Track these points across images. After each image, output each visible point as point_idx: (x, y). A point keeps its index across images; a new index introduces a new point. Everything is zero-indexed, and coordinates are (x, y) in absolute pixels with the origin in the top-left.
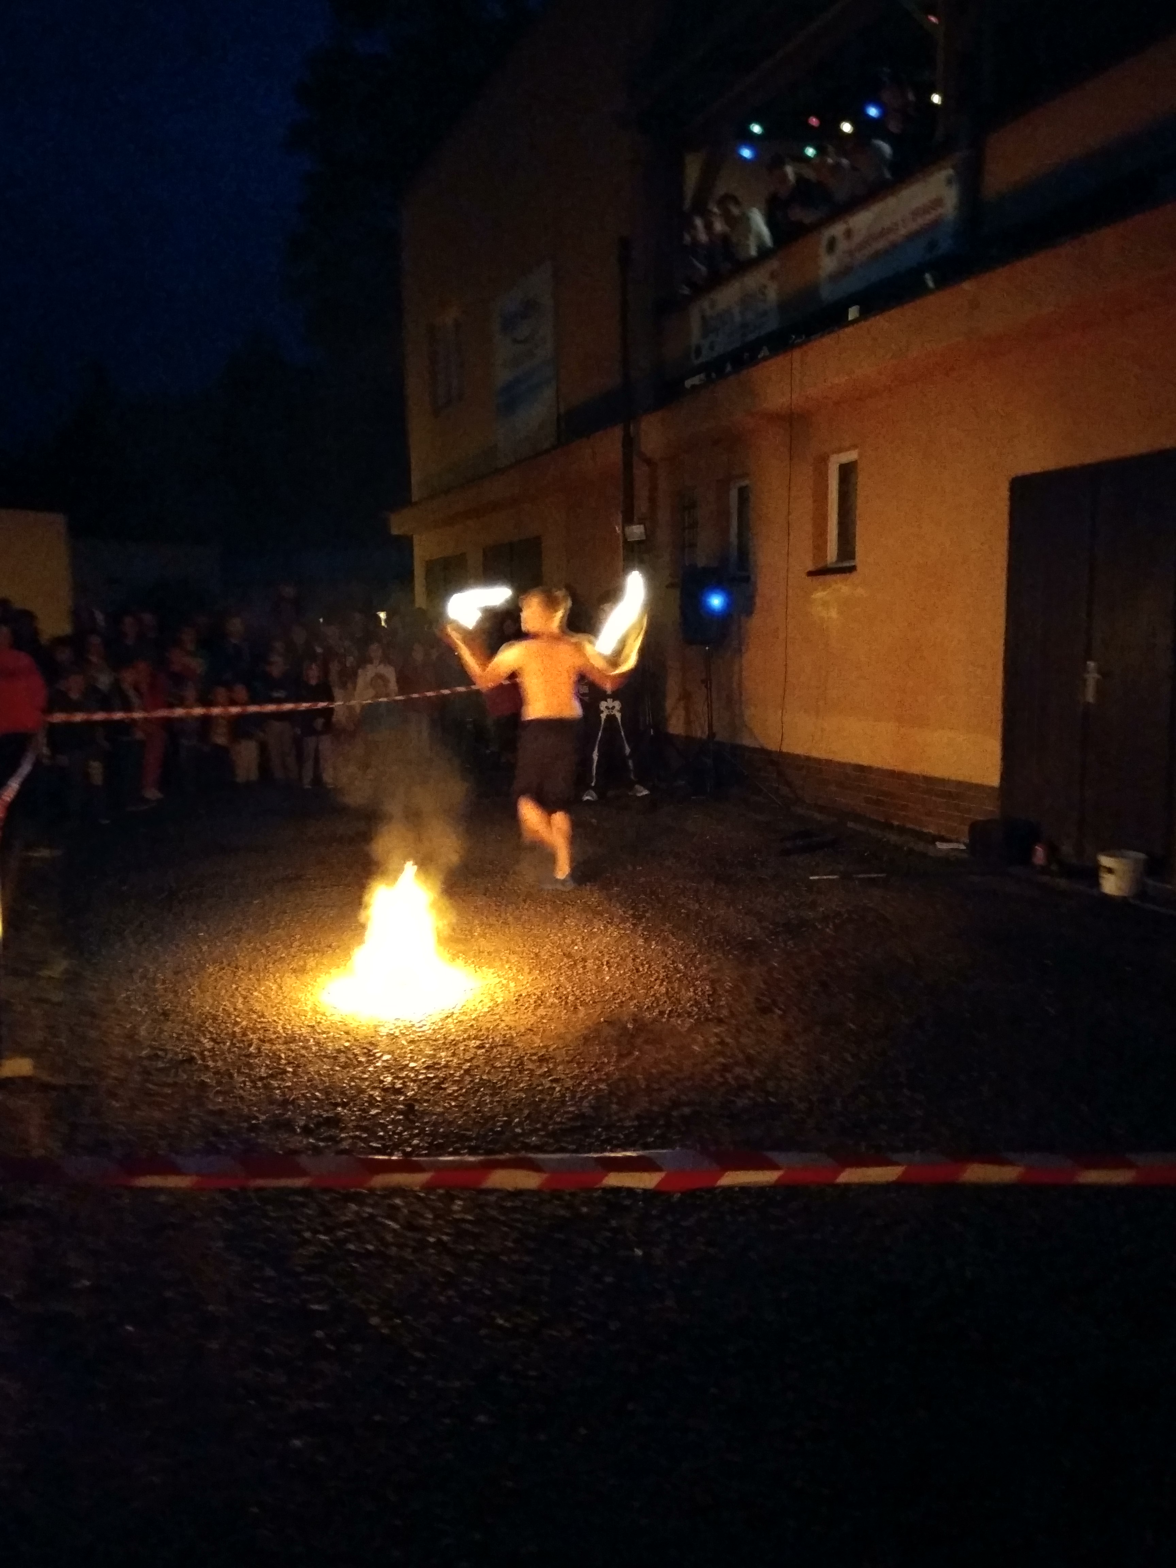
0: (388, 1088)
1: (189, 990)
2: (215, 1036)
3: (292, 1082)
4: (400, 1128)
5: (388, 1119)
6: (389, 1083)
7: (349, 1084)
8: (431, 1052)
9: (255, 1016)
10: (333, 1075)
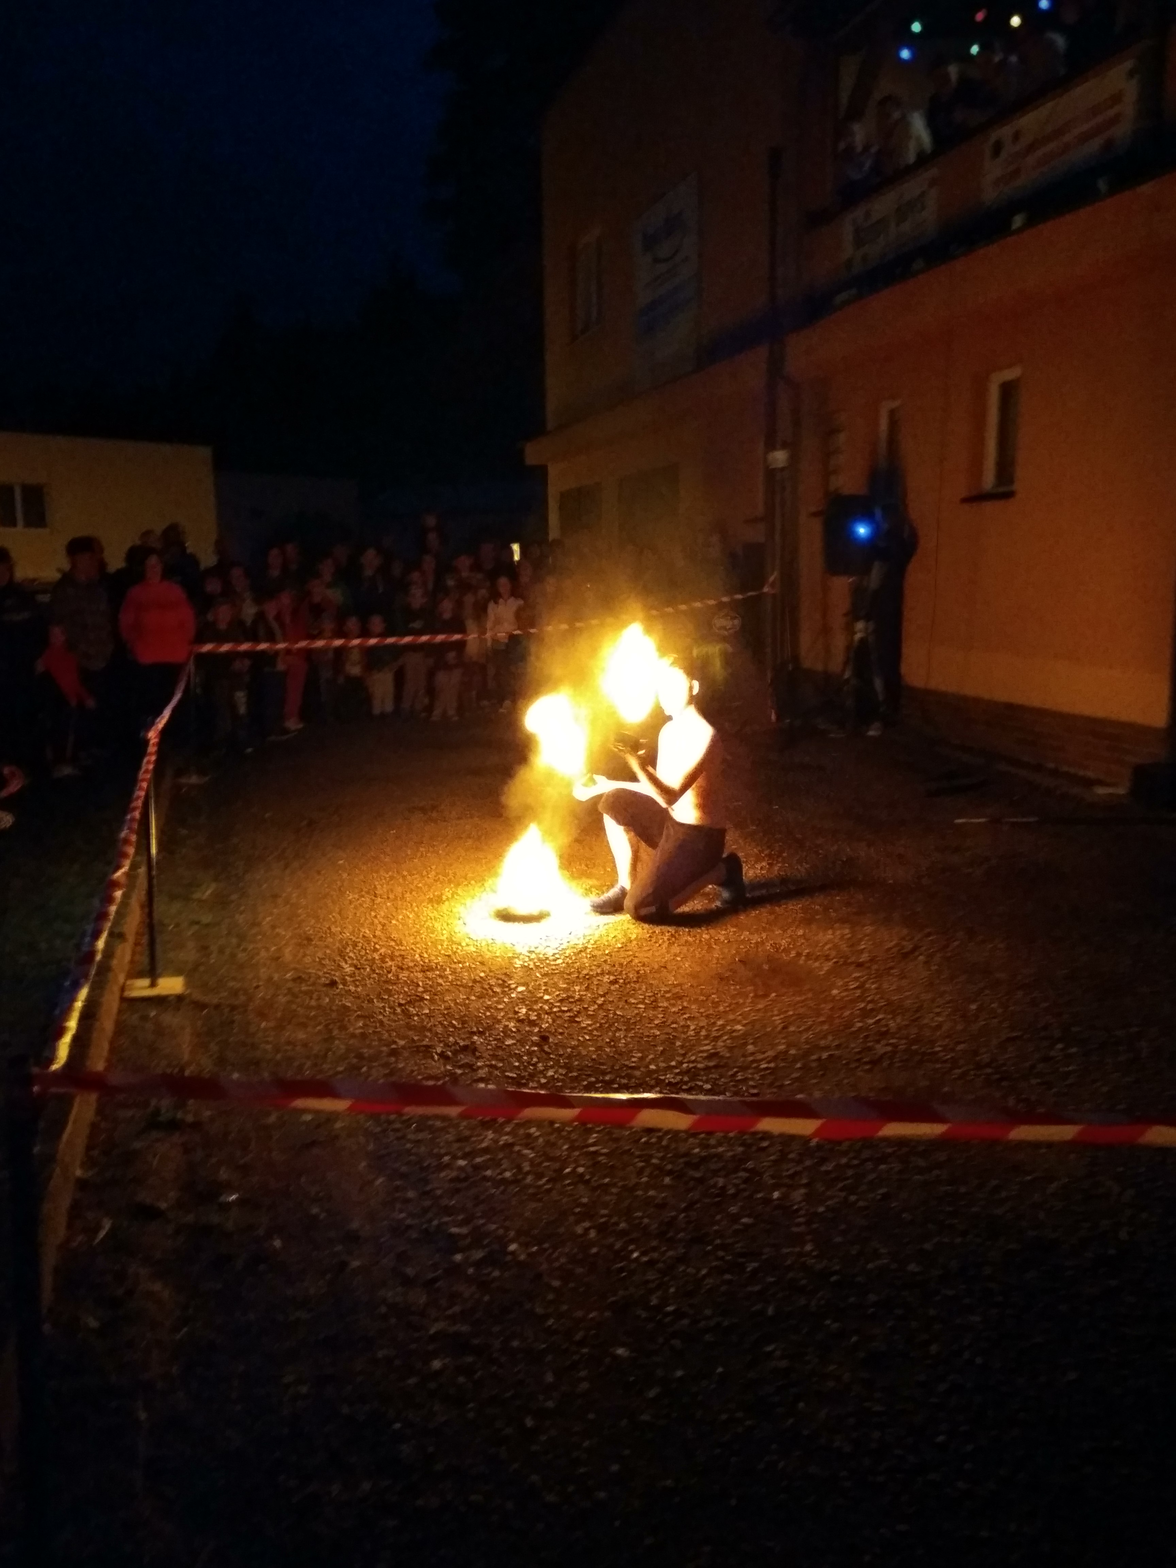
0: (523, 1019)
1: (331, 916)
2: (355, 962)
3: (430, 1009)
4: (535, 1060)
5: (523, 1050)
6: (524, 1015)
7: (485, 1014)
8: (565, 986)
9: (393, 943)
10: (469, 1004)
